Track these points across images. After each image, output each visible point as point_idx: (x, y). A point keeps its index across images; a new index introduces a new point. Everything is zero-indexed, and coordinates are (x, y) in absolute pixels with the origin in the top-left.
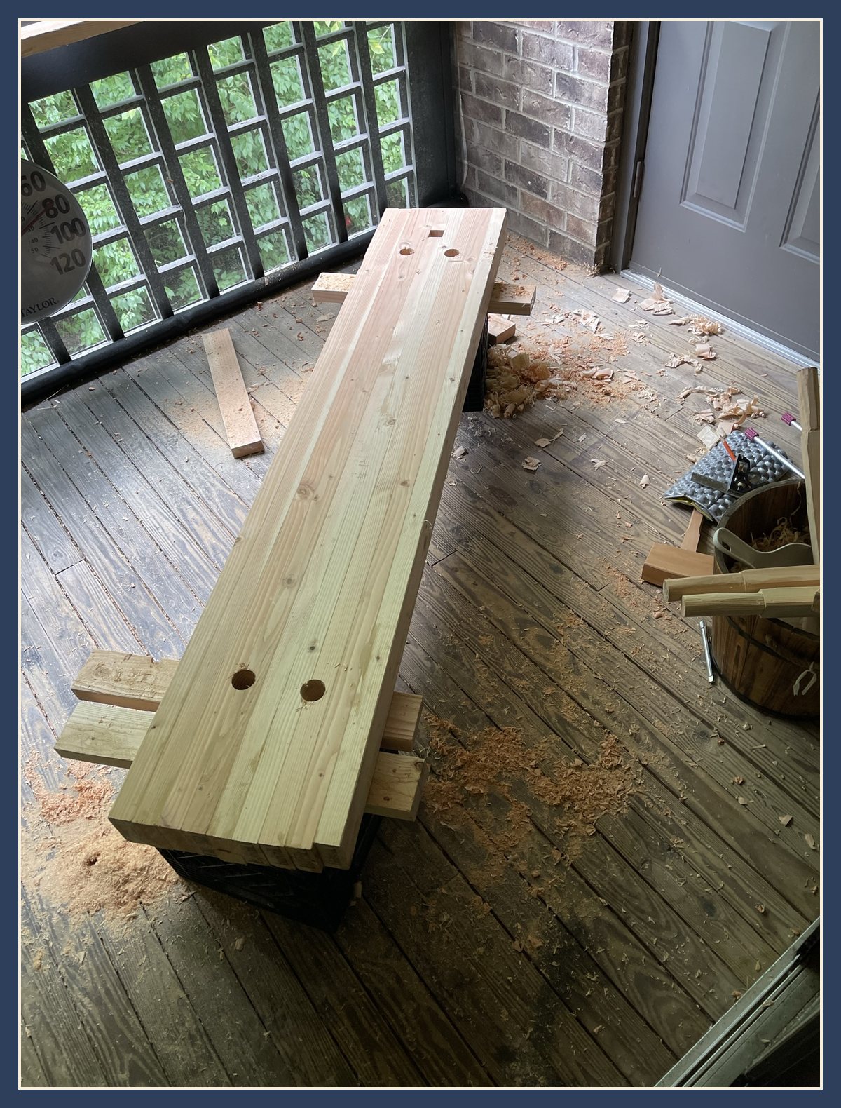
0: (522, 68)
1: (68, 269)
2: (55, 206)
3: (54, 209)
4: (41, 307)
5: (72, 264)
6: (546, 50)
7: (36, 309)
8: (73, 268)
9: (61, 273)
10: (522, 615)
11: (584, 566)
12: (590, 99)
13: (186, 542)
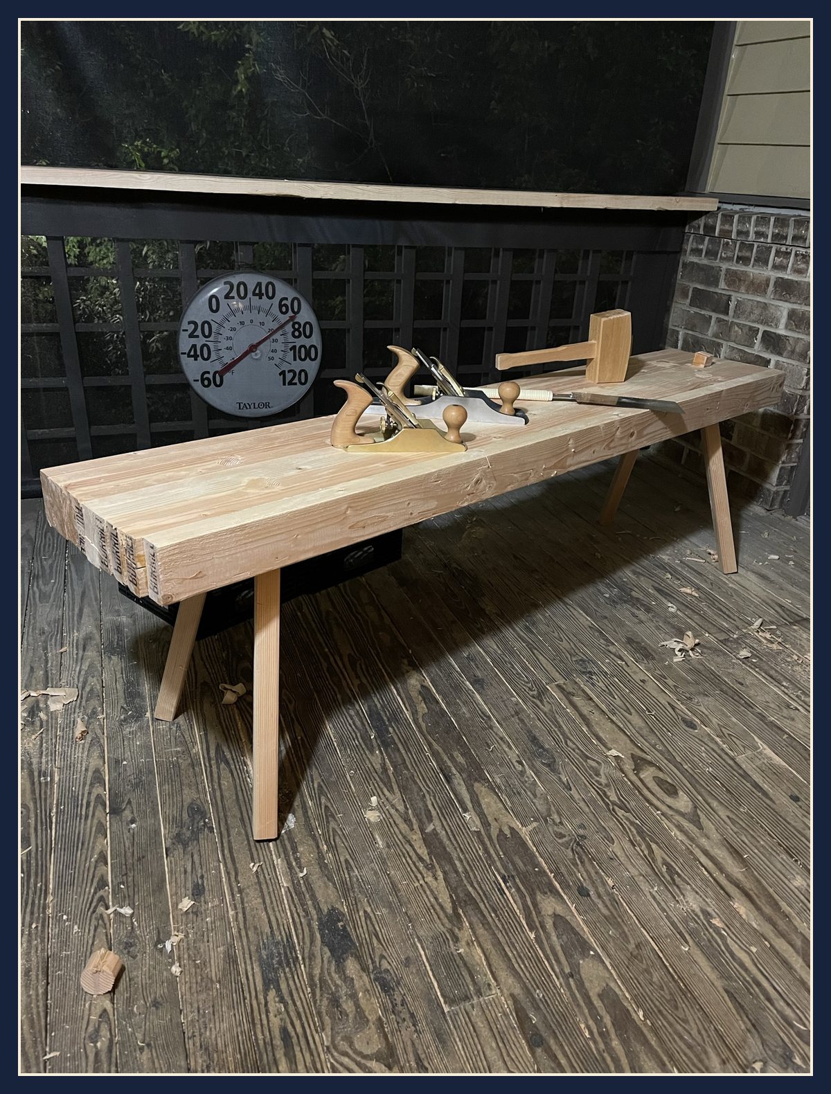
0: (730, 328)
1: (291, 383)
2: (301, 329)
3: (300, 332)
4: (256, 406)
5: (296, 380)
6: (757, 312)
7: (252, 406)
8: (295, 384)
9: (284, 384)
10: (640, 753)
11: (723, 729)
12: (793, 352)
13: (303, 602)
